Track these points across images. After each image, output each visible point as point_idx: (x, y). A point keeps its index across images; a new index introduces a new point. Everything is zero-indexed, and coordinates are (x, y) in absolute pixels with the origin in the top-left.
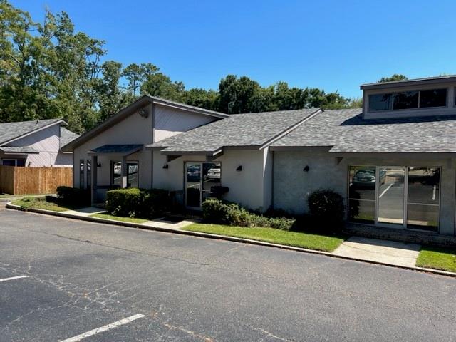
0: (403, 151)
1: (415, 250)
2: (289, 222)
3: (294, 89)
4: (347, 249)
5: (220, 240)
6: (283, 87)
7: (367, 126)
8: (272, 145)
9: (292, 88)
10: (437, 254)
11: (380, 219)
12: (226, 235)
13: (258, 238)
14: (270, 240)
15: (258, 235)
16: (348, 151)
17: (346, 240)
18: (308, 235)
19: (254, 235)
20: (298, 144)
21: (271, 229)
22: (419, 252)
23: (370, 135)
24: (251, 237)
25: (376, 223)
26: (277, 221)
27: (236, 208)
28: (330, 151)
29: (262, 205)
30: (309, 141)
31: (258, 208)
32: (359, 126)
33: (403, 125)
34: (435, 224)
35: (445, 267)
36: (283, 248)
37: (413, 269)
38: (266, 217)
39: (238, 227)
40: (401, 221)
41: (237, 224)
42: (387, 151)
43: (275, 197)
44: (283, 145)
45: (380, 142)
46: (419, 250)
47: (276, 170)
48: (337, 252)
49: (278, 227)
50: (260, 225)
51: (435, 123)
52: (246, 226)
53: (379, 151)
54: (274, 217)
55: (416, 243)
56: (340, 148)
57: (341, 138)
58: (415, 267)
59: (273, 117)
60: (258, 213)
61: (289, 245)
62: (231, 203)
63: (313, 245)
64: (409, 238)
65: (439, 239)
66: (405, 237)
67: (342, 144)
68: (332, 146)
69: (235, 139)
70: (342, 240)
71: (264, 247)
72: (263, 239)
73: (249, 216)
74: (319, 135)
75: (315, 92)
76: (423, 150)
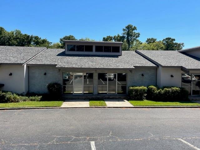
0: (83, 67)
1: (88, 101)
2: (39, 97)
3: (25, 35)
4: (65, 104)
5: (6, 110)
6: (18, 32)
7: (68, 57)
8: (28, 63)
9: (24, 34)
10: (94, 101)
11: (75, 92)
12: (8, 107)
13: (26, 106)
14: (33, 106)
15: (26, 105)
16: (63, 67)
17: (64, 101)
18: (49, 102)
19: (24, 105)
20: (41, 63)
21: (30, 101)
22: (89, 102)
23: (70, 61)
24: (23, 106)
25: (73, 94)
26: (33, 98)
27: (10, 94)
28: (56, 67)
29: (24, 91)
30: (46, 62)
31: (22, 93)
32: (65, 57)
33: (80, 57)
34: (92, 92)
35: (98, 105)
36: (40, 108)
37: (89, 108)
38: (27, 97)
39: (13, 103)
40: (82, 92)
41: (12, 102)
42: (77, 67)
43: (30, 87)
44: (34, 63)
45: (74, 64)
46: (89, 101)
47: (30, 75)
48: (62, 106)
49: (34, 100)
50: (25, 100)
51: (90, 57)
52: (17, 102)
53: (75, 67)
54: (32, 96)
55: (87, 99)
56: (60, 66)
57: (59, 61)
58: (89, 107)
59: (24, 49)
60: (22, 95)
61: (42, 107)
62: (7, 92)
63: (52, 105)
64: (85, 98)
65: (94, 96)
66: (84, 98)
67: (60, 64)
68: (57, 65)
69: (6, 59)
70: (63, 102)
71: (30, 109)
72: (29, 106)
73: (18, 97)
74: (49, 60)
75: (36, 38)
76: (89, 67)
